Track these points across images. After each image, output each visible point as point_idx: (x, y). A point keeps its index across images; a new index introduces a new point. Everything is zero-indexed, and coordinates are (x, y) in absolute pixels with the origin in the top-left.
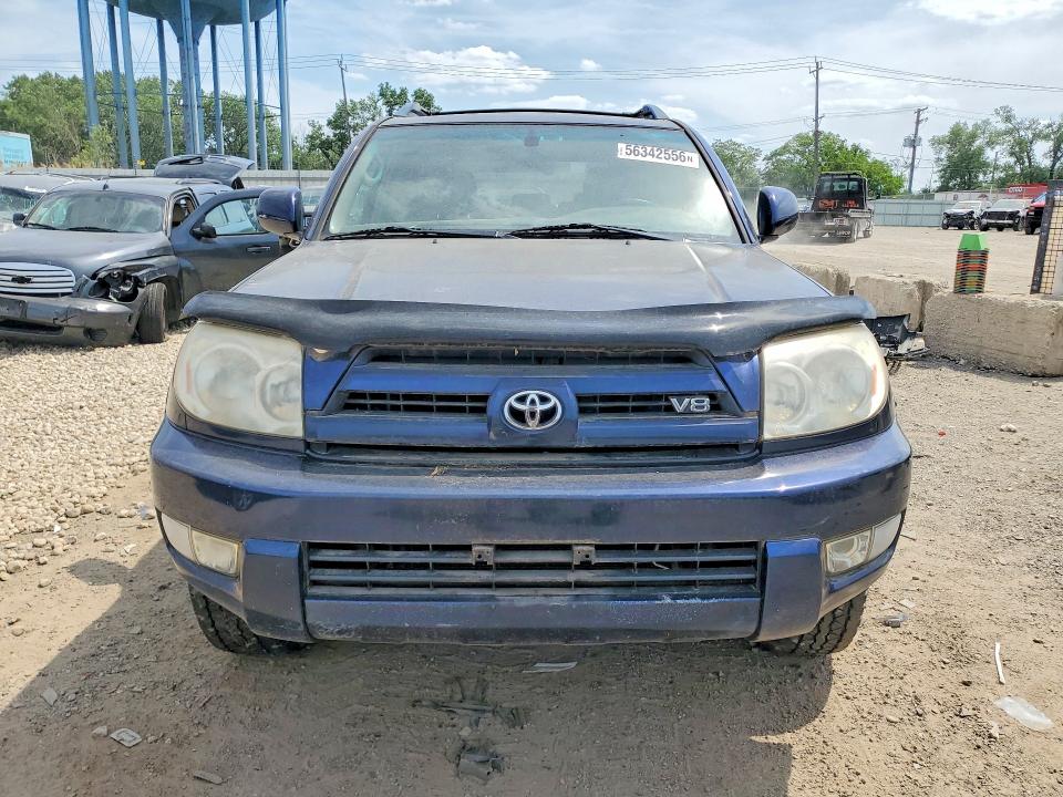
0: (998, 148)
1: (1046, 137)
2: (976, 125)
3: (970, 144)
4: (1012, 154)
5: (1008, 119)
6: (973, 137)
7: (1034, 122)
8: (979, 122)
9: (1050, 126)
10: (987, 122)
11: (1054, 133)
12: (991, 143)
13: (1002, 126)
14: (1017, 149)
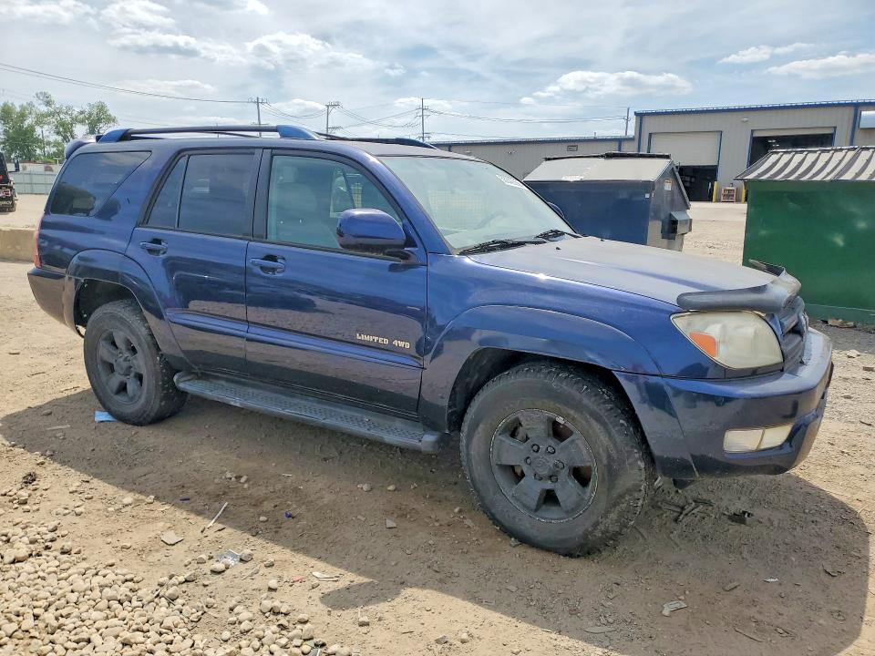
0: (46, 127)
1: (82, 122)
2: (22, 106)
3: (23, 121)
4: (58, 133)
5: (48, 103)
6: (22, 116)
7: (69, 108)
8: (25, 104)
9: (82, 113)
10: (30, 104)
11: (88, 119)
12: (39, 122)
13: (44, 109)
14: (61, 129)
